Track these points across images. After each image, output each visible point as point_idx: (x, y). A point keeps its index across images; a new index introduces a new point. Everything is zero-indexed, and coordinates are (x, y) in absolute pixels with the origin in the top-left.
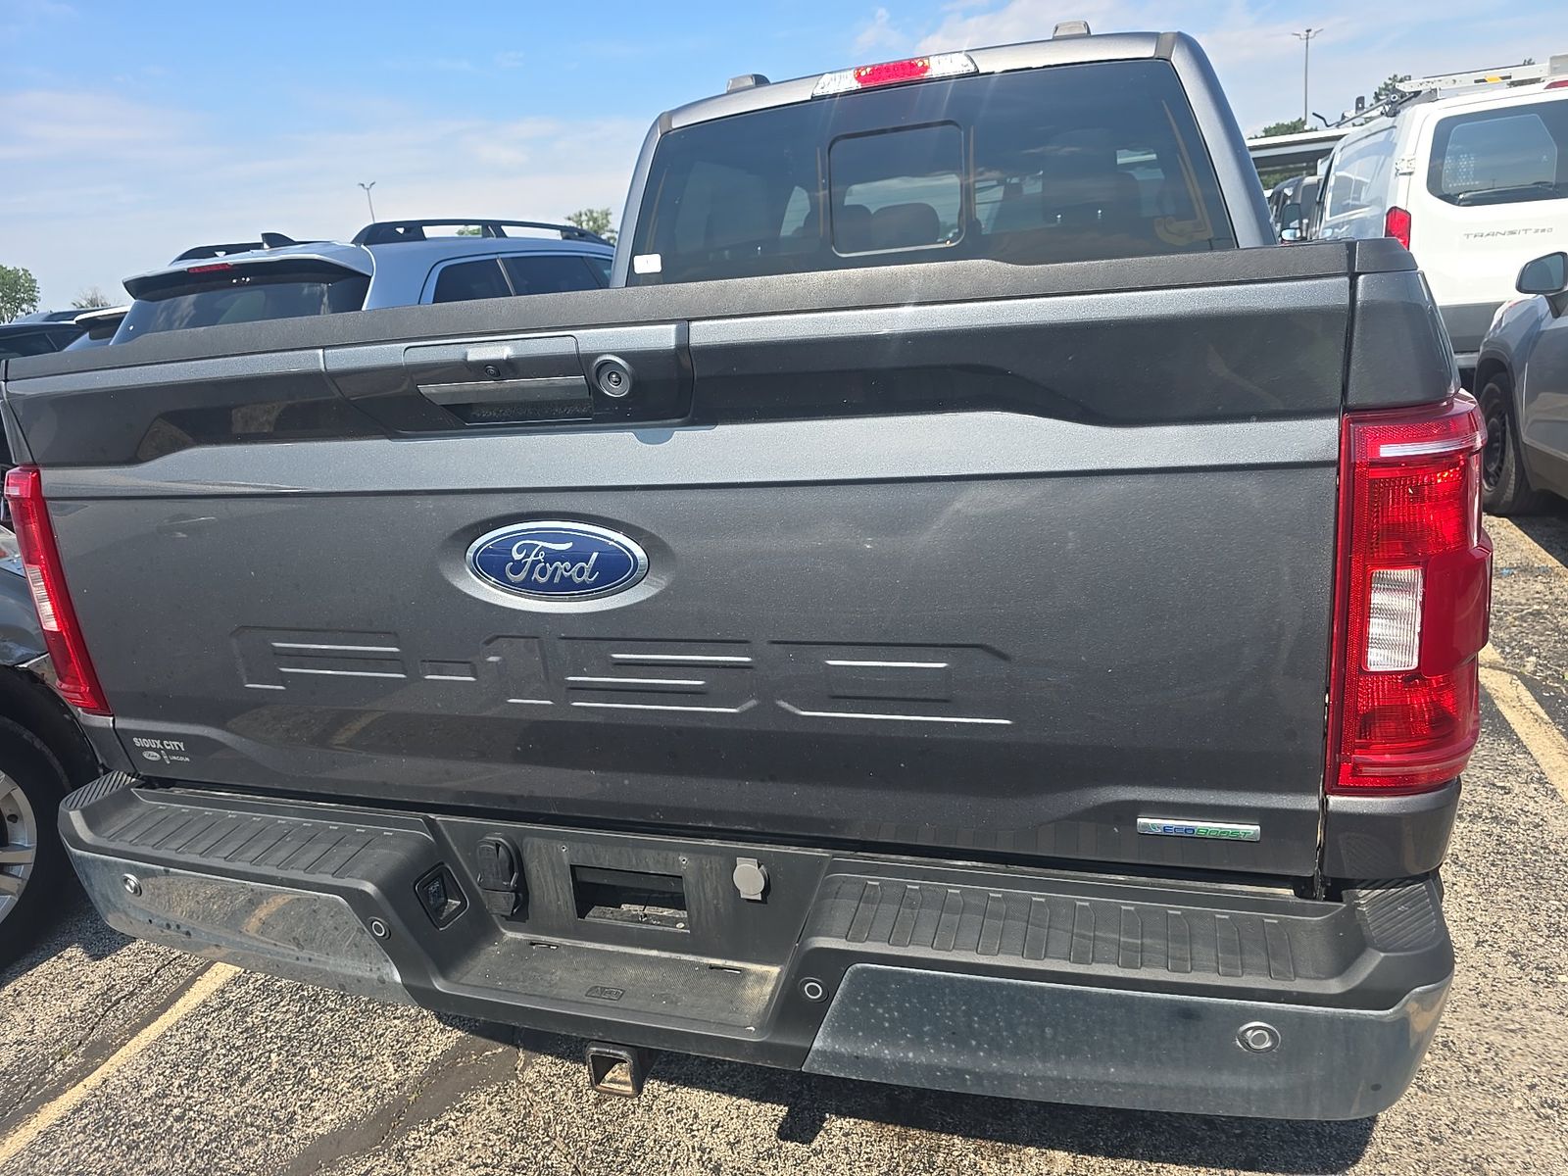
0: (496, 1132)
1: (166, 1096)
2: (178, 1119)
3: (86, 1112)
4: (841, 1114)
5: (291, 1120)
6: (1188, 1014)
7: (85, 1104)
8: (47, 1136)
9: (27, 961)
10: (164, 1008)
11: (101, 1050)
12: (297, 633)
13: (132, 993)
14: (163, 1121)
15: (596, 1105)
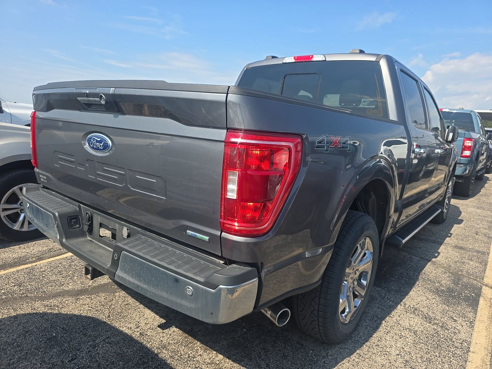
0: (100, 302)
1: (44, 272)
2: (43, 277)
3: (28, 269)
4: (176, 327)
5: (63, 285)
6: (177, 280)
7: (29, 268)
8: (18, 271)
9: (42, 238)
10: (58, 255)
11: (40, 259)
12: (62, 154)
13: (55, 251)
14: (40, 276)
15: (125, 305)
